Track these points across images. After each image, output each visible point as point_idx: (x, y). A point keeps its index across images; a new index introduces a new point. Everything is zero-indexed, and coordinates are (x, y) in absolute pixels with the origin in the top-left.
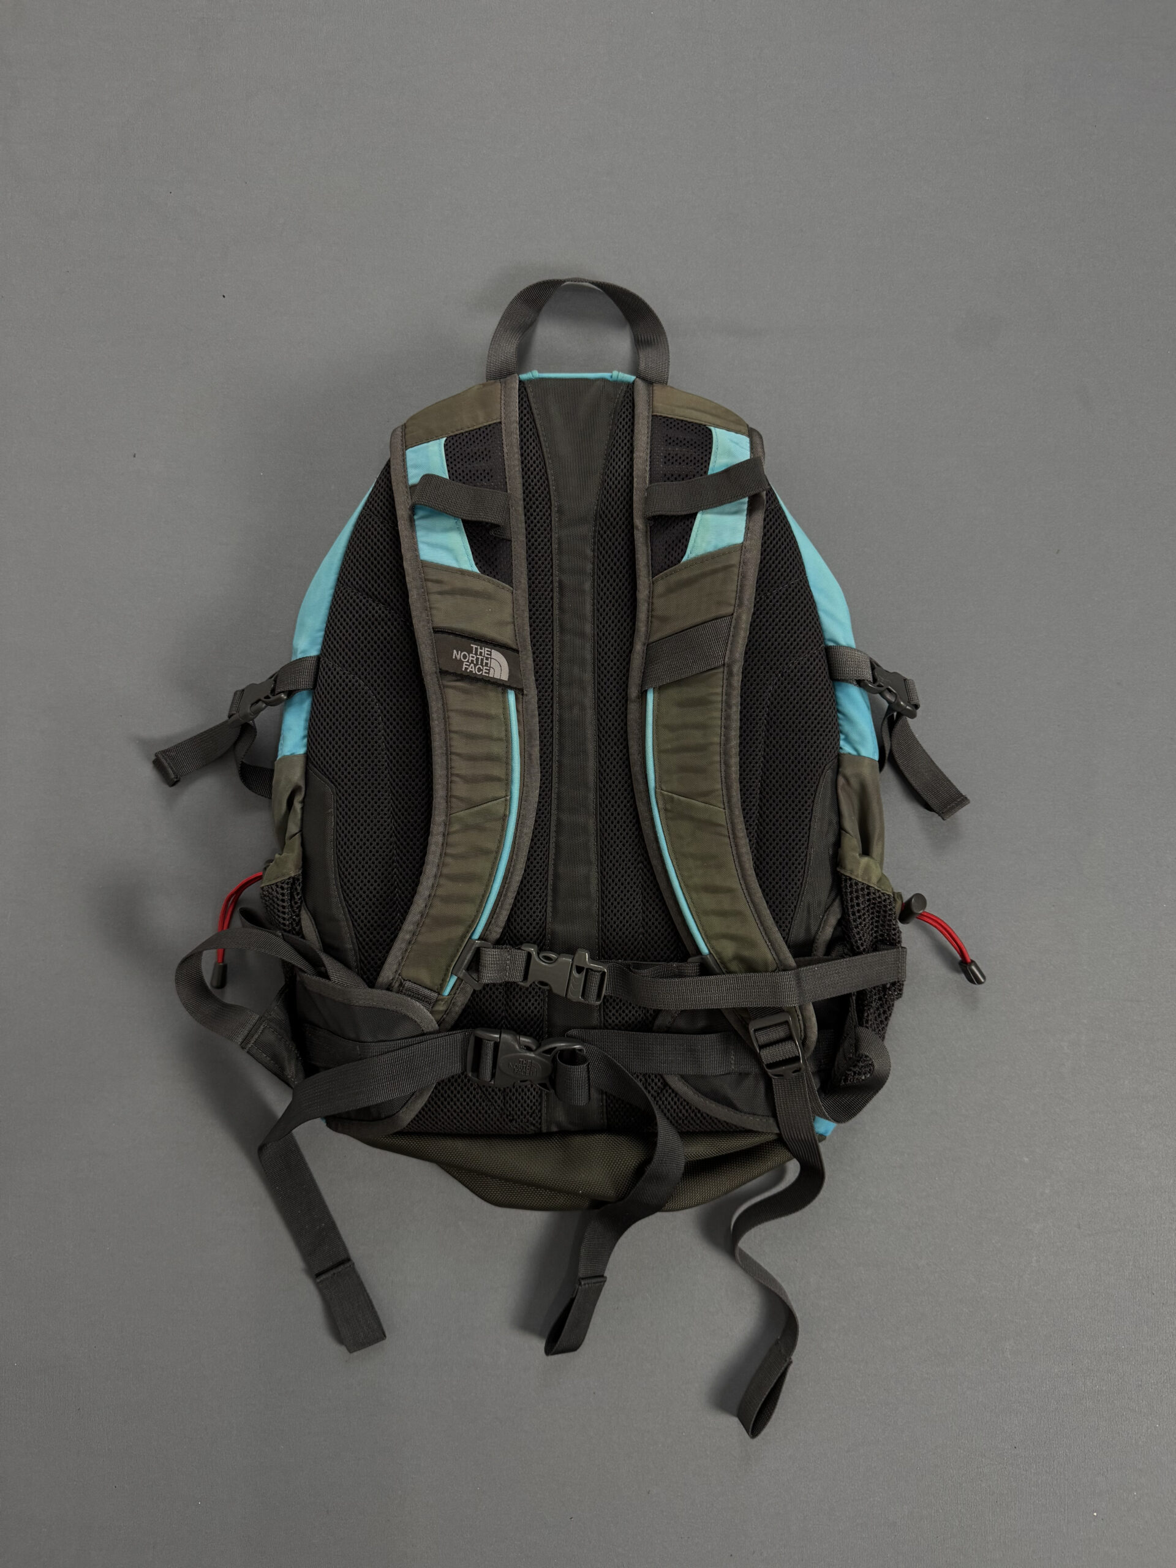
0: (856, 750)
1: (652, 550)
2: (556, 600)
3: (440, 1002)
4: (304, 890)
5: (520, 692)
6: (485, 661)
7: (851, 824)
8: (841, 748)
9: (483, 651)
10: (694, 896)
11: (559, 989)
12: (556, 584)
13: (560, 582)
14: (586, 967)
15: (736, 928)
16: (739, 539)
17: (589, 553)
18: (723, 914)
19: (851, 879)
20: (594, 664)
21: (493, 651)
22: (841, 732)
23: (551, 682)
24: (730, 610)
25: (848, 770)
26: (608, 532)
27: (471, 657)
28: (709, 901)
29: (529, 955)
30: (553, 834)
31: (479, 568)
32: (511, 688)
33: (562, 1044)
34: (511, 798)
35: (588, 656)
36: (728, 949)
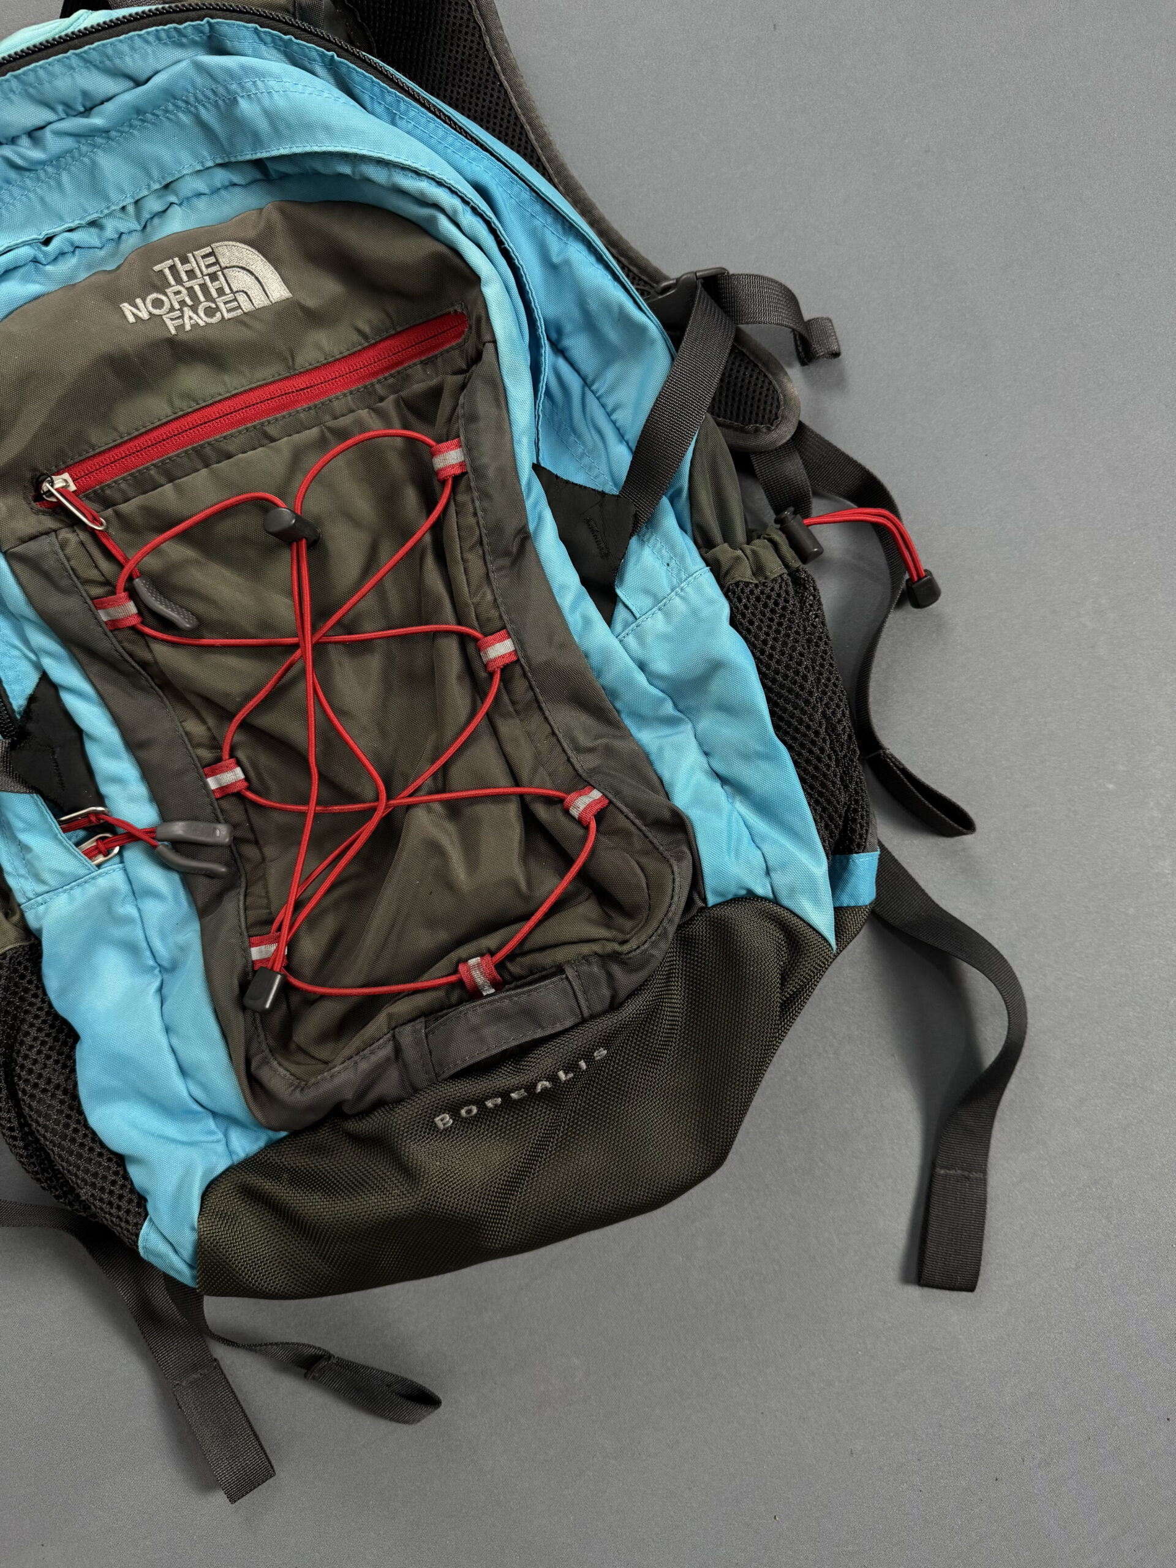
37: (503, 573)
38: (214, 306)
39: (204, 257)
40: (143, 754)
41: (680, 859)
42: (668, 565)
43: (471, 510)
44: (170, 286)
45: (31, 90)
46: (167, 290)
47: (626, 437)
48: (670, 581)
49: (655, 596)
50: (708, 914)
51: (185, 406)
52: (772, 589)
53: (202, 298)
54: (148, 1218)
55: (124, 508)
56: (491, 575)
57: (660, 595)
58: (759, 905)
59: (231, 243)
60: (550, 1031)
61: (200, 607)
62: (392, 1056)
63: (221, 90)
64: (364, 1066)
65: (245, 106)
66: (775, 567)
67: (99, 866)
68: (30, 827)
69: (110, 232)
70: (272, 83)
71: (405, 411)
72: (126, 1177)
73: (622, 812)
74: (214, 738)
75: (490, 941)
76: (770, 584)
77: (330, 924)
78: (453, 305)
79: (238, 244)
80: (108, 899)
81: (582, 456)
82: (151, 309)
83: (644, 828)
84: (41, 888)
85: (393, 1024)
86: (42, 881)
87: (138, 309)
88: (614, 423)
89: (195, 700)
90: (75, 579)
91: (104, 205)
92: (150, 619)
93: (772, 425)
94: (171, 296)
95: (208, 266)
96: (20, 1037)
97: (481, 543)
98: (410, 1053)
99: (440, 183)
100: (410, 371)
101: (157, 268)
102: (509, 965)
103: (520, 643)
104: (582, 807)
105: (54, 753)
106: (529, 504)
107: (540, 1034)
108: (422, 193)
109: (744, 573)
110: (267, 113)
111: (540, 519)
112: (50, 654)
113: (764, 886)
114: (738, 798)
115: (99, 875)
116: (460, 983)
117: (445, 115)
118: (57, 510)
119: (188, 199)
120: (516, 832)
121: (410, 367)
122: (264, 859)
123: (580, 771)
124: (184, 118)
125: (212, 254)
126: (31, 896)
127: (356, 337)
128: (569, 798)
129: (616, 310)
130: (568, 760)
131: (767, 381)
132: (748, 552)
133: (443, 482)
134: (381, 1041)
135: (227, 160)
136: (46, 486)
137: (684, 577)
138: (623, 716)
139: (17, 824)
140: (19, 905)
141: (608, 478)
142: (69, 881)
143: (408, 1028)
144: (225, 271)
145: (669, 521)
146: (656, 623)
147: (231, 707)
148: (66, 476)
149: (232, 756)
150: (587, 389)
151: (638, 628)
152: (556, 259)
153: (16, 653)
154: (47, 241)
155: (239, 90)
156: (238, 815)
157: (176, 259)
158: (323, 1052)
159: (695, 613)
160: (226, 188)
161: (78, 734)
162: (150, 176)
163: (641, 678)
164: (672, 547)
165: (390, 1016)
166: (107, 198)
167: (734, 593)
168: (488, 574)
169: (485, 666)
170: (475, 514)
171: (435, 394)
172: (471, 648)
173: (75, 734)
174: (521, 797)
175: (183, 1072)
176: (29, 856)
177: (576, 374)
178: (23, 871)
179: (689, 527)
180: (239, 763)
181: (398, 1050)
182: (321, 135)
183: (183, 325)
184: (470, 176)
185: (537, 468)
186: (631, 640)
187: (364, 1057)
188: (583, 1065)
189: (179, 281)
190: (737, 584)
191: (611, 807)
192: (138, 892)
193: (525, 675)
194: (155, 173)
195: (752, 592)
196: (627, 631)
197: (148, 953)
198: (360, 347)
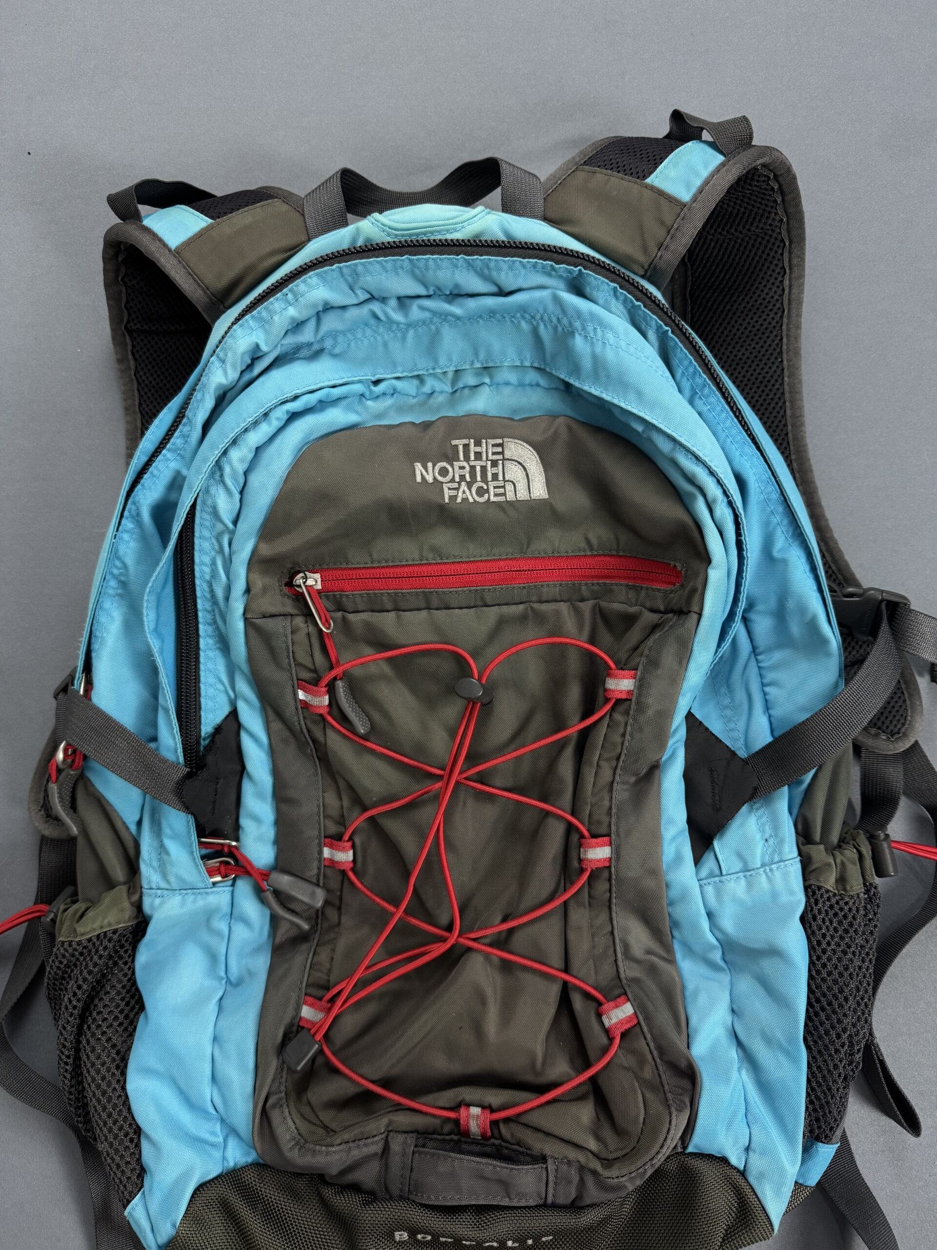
37: (625, 787)
38: (485, 487)
39: (493, 445)
40: (284, 807)
41: (679, 1110)
42: (766, 840)
43: (621, 730)
44: (458, 460)
45: (417, 271)
46: (455, 463)
47: (771, 712)
48: (763, 856)
49: (745, 863)
50: (683, 1159)
51: (431, 557)
52: (846, 903)
53: (479, 478)
54: (142, 1190)
55: (352, 617)
56: (615, 785)
57: (751, 866)
58: (729, 1171)
59: (519, 442)
60: (514, 1203)
61: (377, 717)
62: (380, 1151)
63: (565, 321)
64: (356, 1153)
65: (579, 342)
66: (856, 886)
67: (214, 884)
68: (175, 837)
69: (427, 389)
70: (610, 336)
71: (598, 617)
72: (138, 1146)
73: (645, 1039)
74: (343, 816)
75: (495, 1097)
76: (847, 899)
77: (371, 1009)
78: (675, 560)
79: (525, 444)
80: (209, 915)
81: (726, 707)
82: (437, 475)
83: (658, 1061)
84: (163, 885)
85: (390, 1128)
86: (168, 882)
87: (427, 471)
88: (765, 694)
89: (342, 784)
90: (292, 660)
91: (431, 364)
92: (335, 711)
93: (892, 736)
94: (456, 468)
95: (494, 454)
96: (102, 994)
97: (618, 759)
98: (395, 1161)
99: (712, 473)
100: (615, 587)
101: (454, 442)
102: (502, 1126)
103: (617, 853)
104: (614, 1020)
105: (217, 783)
106: (671, 742)
107: (505, 1202)
108: (694, 475)
109: (830, 882)
110: (594, 357)
111: (673, 755)
112: (246, 701)
113: (739, 1159)
114: (745, 1065)
115: (212, 892)
116: (457, 1122)
117: (737, 408)
118: (299, 598)
119: (498, 384)
120: (550, 1011)
121: (616, 584)
122: (339, 924)
123: (622, 976)
124: (524, 325)
125: (501, 445)
126: (154, 886)
127: (583, 545)
128: (605, 1007)
129: (809, 617)
130: (616, 961)
131: (902, 699)
132: (838, 861)
133: (607, 700)
134: (376, 1138)
135: (542, 367)
136: (299, 580)
137: (776, 859)
138: (675, 941)
139: (167, 830)
140: (141, 888)
141: (742, 736)
142: (187, 888)
143: (400, 1138)
144: (506, 462)
145: (782, 802)
146: (737, 887)
147: (367, 802)
148: (317, 576)
149: (350, 839)
150: (753, 655)
151: (720, 884)
152: (775, 554)
153: (221, 687)
154: (377, 383)
155: (580, 328)
156: (334, 884)
157: (472, 441)
158: (326, 1116)
159: (774, 895)
160: (531, 385)
161: (241, 770)
162: (476, 354)
163: (705, 924)
164: (776, 827)
165: (390, 1123)
166: (436, 361)
167: (814, 893)
168: (612, 783)
169: (580, 861)
170: (624, 735)
171: (630, 620)
172: (575, 838)
173: (239, 768)
174: (565, 984)
175: (214, 1078)
176: (165, 857)
177: (748, 641)
178: (155, 864)
179: (795, 811)
180: (353, 847)
181: (386, 1148)
182: (632, 396)
183: (456, 497)
184: (737, 467)
185: (690, 716)
186: (710, 890)
187: (358, 1147)
188: (530, 1242)
189: (467, 458)
190: (819, 888)
191: (637, 1029)
192: (234, 914)
193: (610, 880)
194: (482, 356)
195: (829, 899)
196: (709, 881)
197: (223, 967)
198: (582, 554)
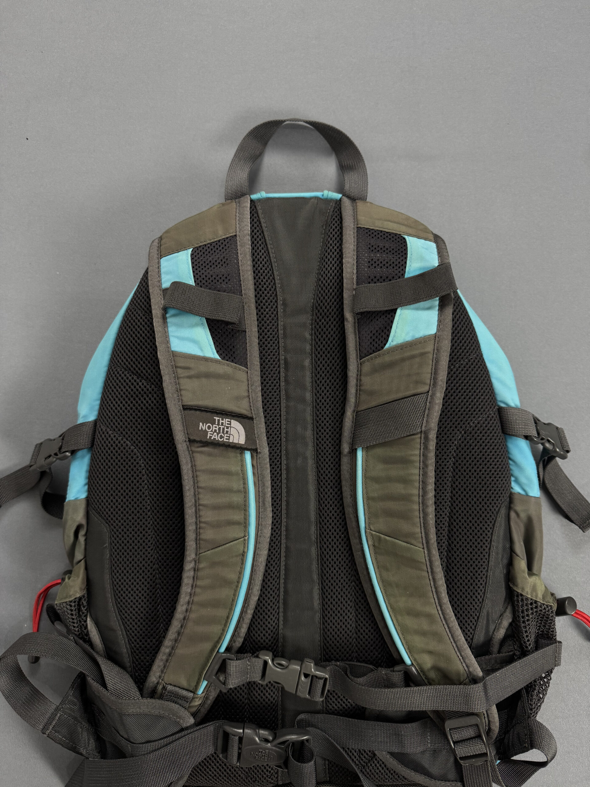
0: (524, 490)
1: (359, 338)
2: (282, 374)
3: (195, 699)
4: (89, 603)
5: (254, 451)
6: (226, 430)
7: (519, 547)
8: (512, 488)
9: (224, 422)
10: (400, 618)
11: (290, 688)
12: (282, 362)
13: (286, 360)
14: (311, 674)
15: (433, 645)
16: (433, 330)
17: (308, 336)
18: (424, 634)
19: (522, 595)
20: (313, 424)
21: (232, 421)
22: (512, 475)
23: (279, 438)
24: (426, 388)
25: (518, 507)
26: (323, 320)
27: (215, 427)
28: (410, 622)
29: (266, 663)
30: (283, 559)
31: (220, 355)
32: (248, 450)
33: (293, 737)
34: (248, 538)
35: (309, 418)
36: (428, 662)
